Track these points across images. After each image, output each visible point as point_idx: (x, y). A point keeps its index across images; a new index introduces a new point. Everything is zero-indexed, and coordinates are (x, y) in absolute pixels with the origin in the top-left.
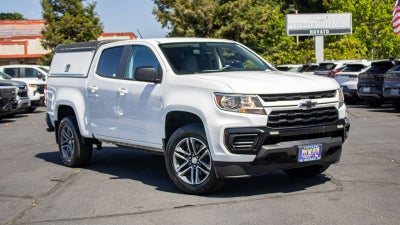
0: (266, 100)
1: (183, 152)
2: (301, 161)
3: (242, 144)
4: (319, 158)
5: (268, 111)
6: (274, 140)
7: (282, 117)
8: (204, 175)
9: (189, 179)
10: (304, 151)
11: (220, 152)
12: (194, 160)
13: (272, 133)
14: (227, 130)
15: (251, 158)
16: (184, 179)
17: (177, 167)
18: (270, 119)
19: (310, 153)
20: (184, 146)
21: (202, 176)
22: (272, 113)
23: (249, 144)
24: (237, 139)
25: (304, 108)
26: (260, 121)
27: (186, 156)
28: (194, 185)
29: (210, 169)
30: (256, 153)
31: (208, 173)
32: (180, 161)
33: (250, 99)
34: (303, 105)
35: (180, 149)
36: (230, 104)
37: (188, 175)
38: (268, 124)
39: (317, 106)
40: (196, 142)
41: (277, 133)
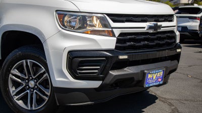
0: (114, 21)
1: (19, 74)
3: (87, 69)
4: (162, 82)
5: (117, 32)
6: (121, 65)
7: (130, 40)
8: (42, 100)
9: (26, 103)
10: (150, 76)
11: (62, 78)
12: (32, 84)
13: (121, 57)
14: (70, 52)
15: (96, 84)
16: (20, 103)
17: (12, 90)
18: (118, 41)
19: (154, 78)
20: (20, 69)
21: (40, 101)
22: (121, 34)
23: (95, 69)
24: (82, 63)
25: (151, 31)
26: (108, 43)
27: (23, 79)
28: (31, 111)
29: (49, 94)
30: (102, 79)
31: (47, 99)
32: (16, 84)
33: (95, 18)
34: (150, 28)
35: (16, 72)
36: (73, 24)
37: (24, 99)
38: (116, 47)
39: (162, 29)
40: (34, 65)
41: (126, 57)
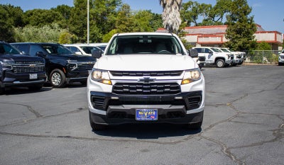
0: (114, 75)
2: (138, 119)
4: (156, 119)
5: (114, 82)
7: (125, 88)
10: (140, 113)
13: (113, 98)
18: (114, 88)
19: (146, 115)
22: (117, 84)
23: (101, 103)
24: (95, 99)
25: (142, 82)
30: (106, 110)
34: (141, 80)
38: (113, 91)
39: (156, 82)
